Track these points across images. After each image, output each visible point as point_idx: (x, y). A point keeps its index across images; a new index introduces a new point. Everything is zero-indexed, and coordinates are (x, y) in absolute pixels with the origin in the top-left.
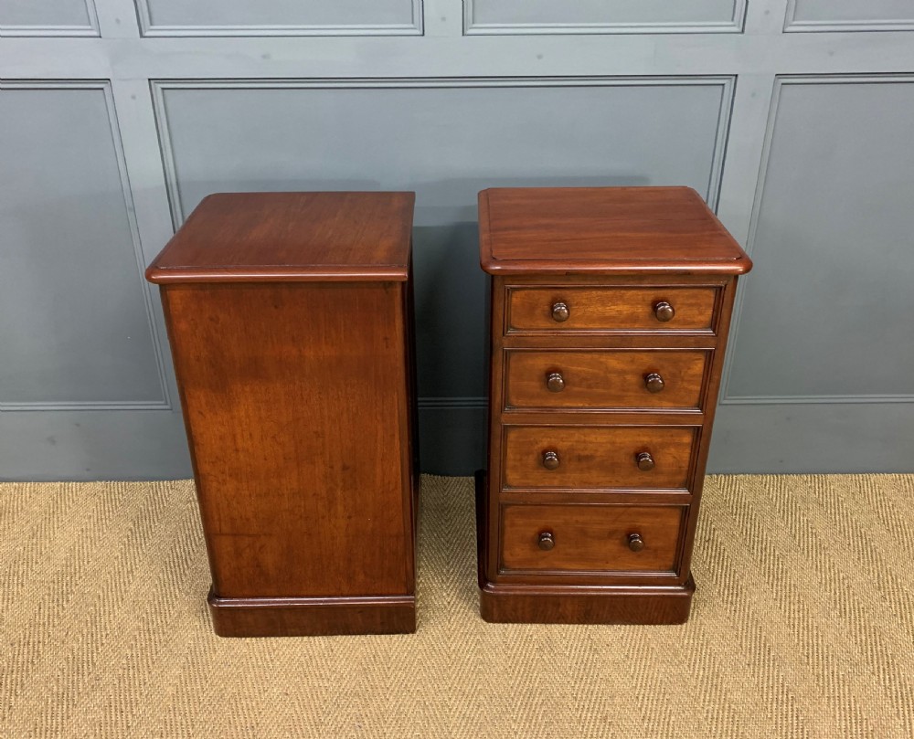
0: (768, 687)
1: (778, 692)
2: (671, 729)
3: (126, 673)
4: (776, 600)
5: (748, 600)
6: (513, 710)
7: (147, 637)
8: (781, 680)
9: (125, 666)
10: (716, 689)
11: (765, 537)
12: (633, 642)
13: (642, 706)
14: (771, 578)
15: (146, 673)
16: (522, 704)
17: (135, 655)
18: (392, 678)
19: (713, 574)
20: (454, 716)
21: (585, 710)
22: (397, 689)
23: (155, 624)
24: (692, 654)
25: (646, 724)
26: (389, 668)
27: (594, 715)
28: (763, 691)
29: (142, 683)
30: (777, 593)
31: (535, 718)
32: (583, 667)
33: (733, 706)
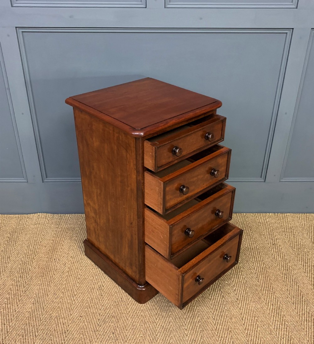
0: (302, 314)
1: (307, 317)
2: (258, 334)
3: (6, 306)
4: (305, 272)
5: (292, 272)
6: (186, 325)
7: (17, 289)
8: (308, 311)
9: (6, 302)
10: (278, 315)
11: (299, 243)
12: (240, 292)
13: (244, 323)
14: (303, 262)
15: (16, 306)
16: (189, 321)
17: (10, 297)
18: (130, 309)
19: (276, 261)
20: (158, 327)
21: (219, 324)
22: (132, 314)
23: (20, 283)
24: (267, 298)
25: (246, 331)
26: (128, 304)
27: (223, 327)
28: (300, 316)
29: (14, 311)
30: (305, 269)
31: (195, 328)
32: (217, 304)
33: (286, 323)
